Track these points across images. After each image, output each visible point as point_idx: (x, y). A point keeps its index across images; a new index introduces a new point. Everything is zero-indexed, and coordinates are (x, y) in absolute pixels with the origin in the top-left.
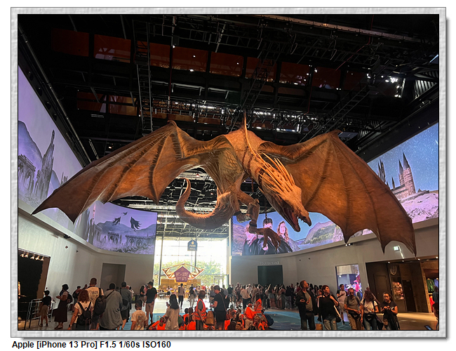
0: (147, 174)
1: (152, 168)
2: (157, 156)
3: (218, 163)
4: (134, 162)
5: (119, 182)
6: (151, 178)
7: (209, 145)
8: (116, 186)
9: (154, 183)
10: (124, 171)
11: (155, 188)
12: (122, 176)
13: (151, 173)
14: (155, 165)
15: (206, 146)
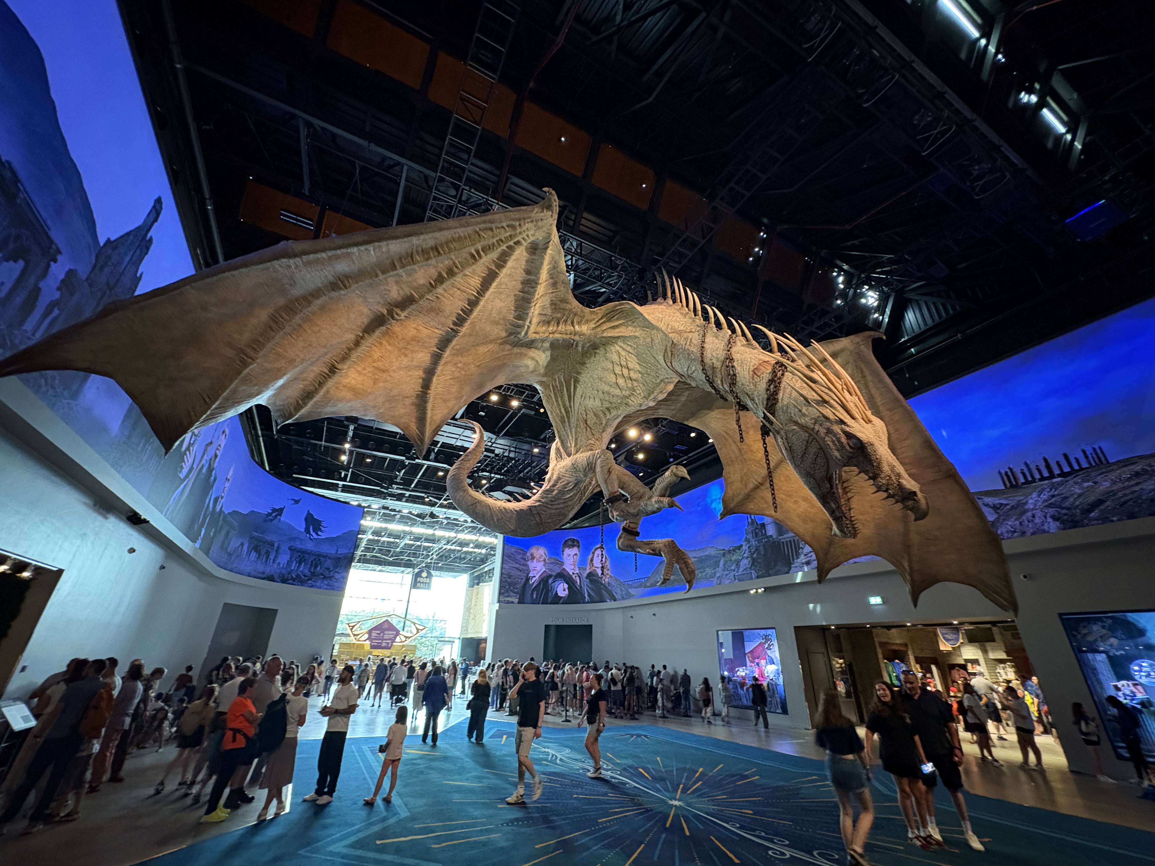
0: (424, 357)
1: (444, 343)
2: (473, 303)
3: (577, 381)
4: (406, 303)
5: (344, 358)
6: (430, 373)
7: (588, 321)
8: (333, 370)
9: (432, 392)
10: (369, 329)
11: (429, 406)
12: (357, 343)
13: (436, 358)
14: (456, 332)
15: (579, 323)
